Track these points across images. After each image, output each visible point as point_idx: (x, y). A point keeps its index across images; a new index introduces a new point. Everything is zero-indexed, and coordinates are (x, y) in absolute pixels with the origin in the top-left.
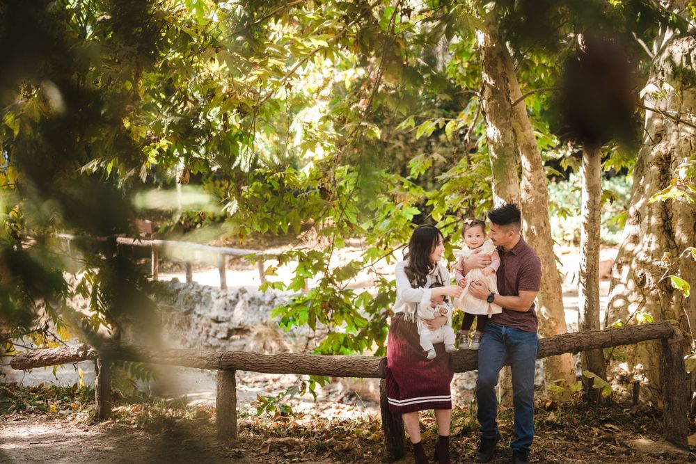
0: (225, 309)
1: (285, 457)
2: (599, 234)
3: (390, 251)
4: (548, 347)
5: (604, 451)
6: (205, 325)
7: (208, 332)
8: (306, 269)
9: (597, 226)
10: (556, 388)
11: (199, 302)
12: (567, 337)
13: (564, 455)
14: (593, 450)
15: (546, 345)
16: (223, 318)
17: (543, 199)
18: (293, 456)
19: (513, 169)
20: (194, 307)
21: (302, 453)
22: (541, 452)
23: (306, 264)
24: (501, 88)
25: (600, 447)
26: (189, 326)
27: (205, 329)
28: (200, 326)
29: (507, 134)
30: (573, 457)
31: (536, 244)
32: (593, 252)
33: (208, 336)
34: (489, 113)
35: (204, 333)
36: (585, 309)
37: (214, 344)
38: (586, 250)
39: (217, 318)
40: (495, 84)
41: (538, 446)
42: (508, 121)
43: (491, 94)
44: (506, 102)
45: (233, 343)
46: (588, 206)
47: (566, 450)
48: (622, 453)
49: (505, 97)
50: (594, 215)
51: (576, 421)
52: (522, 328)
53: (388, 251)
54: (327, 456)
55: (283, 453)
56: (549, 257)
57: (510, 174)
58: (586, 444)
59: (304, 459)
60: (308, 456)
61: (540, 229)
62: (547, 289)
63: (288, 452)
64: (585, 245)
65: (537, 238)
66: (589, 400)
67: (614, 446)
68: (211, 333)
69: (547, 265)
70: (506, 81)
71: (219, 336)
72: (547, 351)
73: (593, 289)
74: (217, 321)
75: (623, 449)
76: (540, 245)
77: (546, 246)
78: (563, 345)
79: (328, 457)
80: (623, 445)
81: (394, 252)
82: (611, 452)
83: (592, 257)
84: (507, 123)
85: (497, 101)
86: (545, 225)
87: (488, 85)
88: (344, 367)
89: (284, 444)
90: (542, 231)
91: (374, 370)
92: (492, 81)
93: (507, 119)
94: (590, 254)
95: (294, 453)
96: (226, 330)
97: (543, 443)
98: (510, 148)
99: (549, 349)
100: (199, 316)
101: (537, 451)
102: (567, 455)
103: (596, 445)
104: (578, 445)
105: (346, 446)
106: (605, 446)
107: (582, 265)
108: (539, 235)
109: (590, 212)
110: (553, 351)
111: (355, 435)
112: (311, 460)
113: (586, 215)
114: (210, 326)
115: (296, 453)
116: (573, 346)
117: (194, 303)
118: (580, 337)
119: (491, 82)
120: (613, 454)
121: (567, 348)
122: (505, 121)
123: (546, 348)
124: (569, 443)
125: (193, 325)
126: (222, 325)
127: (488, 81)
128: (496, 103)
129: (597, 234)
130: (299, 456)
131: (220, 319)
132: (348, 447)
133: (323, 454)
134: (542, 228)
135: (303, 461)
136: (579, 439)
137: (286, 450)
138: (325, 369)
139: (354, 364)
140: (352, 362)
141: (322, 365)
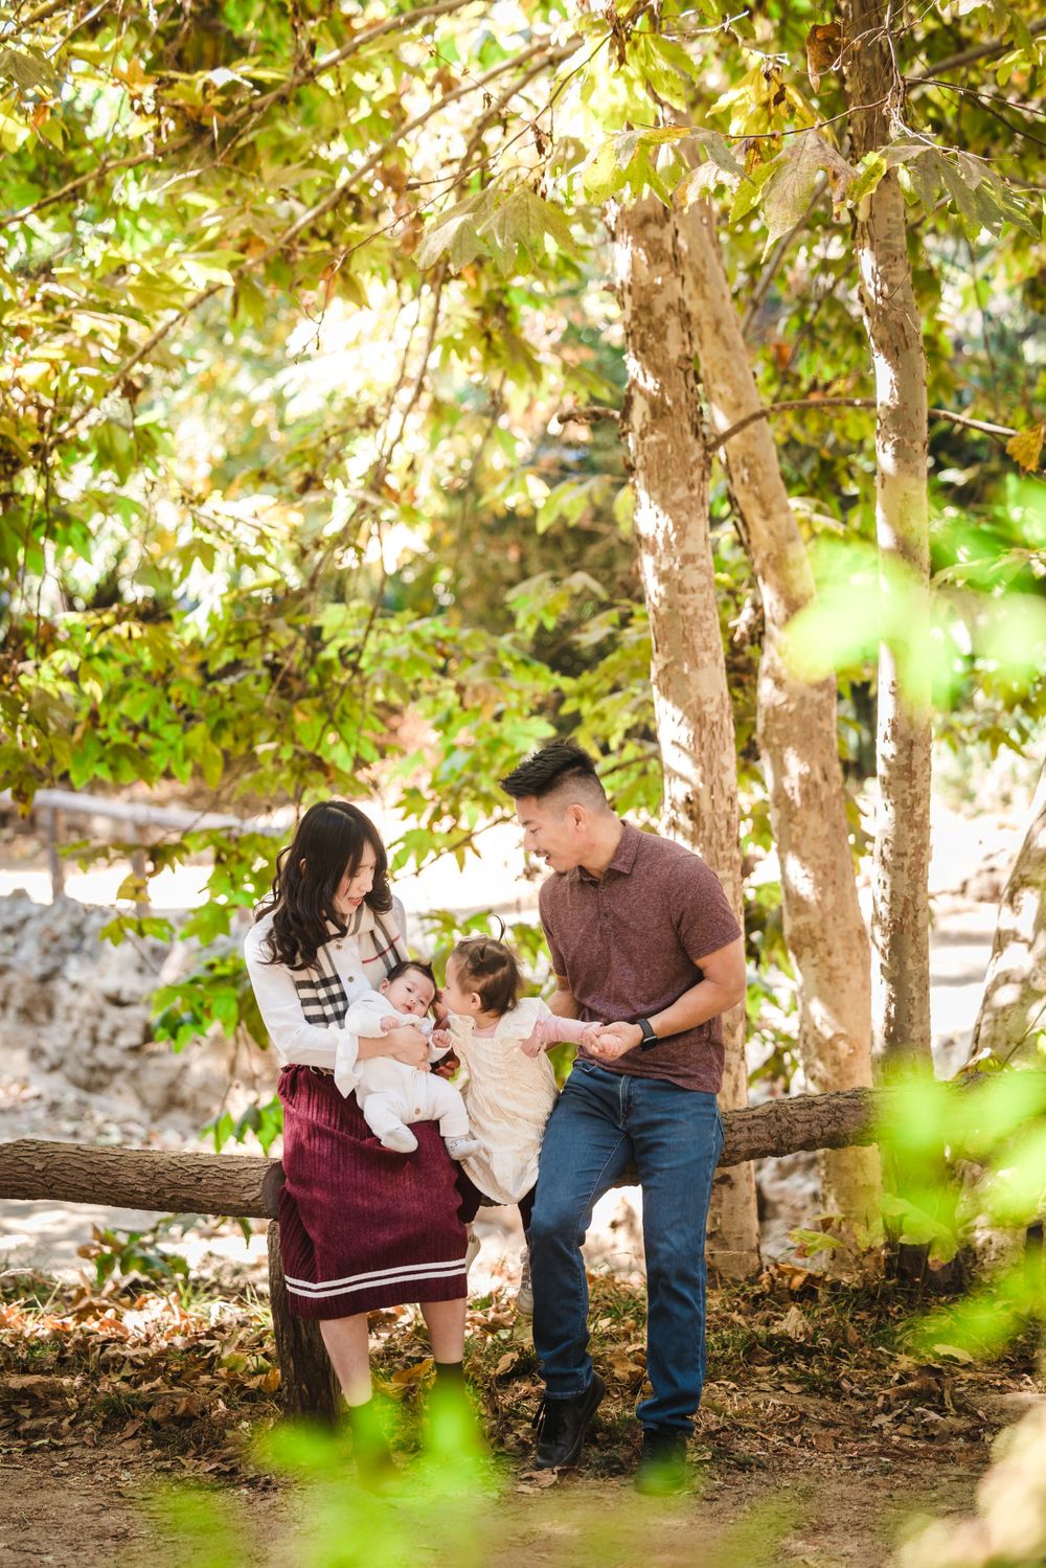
0: (140, 971)
1: (16, 1435)
2: (927, 811)
3: (465, 835)
4: (745, 1134)
5: (904, 1429)
6: (88, 1012)
7: (94, 1030)
8: (235, 883)
9: (918, 790)
10: (814, 1239)
11: (77, 950)
12: (801, 1106)
13: (790, 1440)
14: (875, 1424)
15: (740, 1130)
16: (133, 993)
17: (819, 705)
18: (37, 1433)
19: (706, 625)
20: (64, 963)
21: (65, 1423)
22: (724, 1429)
23: (235, 869)
24: (676, 401)
25: (898, 1417)
26: (50, 1013)
27: (89, 1021)
28: (76, 1015)
29: (690, 528)
30: (811, 1447)
31: (798, 830)
32: (907, 862)
33: (95, 1041)
34: (644, 468)
35: (85, 1033)
36: (888, 1019)
37: (110, 1063)
38: (888, 856)
39: (118, 993)
40: (662, 389)
41: (719, 1411)
42: (695, 492)
43: (648, 417)
44: (690, 439)
45: (154, 1062)
46: (894, 733)
47: (799, 1424)
48: (958, 1435)
49: (687, 426)
50: (910, 757)
51: (853, 1336)
52: (680, 1082)
53: (457, 837)
54: (130, 1433)
55: (19, 1420)
56: (833, 867)
57: (699, 641)
58: (861, 1407)
59: (70, 1440)
60: (80, 1434)
61: (811, 788)
62: (830, 954)
63: (31, 1417)
64: (886, 841)
65: (802, 813)
66: (903, 1275)
67: (933, 1416)
68: (104, 1033)
69: (830, 890)
70: (691, 381)
71: (125, 1040)
72: (742, 1147)
73: (910, 965)
74: (117, 1001)
75: (962, 1423)
76: (810, 833)
77: (827, 836)
78: (788, 1129)
79: (134, 1437)
80: (963, 1410)
81: (475, 840)
82: (927, 1433)
83: (906, 875)
84: (693, 499)
85: (664, 437)
86: (825, 778)
87: (642, 392)
88: (173, 1185)
89: (25, 1394)
90: (817, 796)
91: (248, 1196)
92: (651, 380)
93: (691, 487)
94: (901, 868)
95: (43, 1421)
96: (139, 1027)
97: (733, 1406)
98: (701, 569)
99: (749, 1141)
100: (75, 986)
101: (713, 1428)
102: (797, 1439)
103: (887, 1410)
104: (836, 1410)
105: (182, 1407)
106: (912, 1414)
107: (878, 899)
108: (808, 806)
109: (900, 751)
110: (760, 1146)
111: (222, 1371)
112: (84, 1445)
113: (888, 756)
114: (101, 1015)
115: (51, 1421)
116: (817, 1132)
117: (64, 952)
118: (837, 1107)
119: (650, 384)
120: (931, 1438)
121: (799, 1139)
122: (687, 493)
123: (738, 1137)
124: (812, 1404)
125: (59, 1011)
126: (130, 1012)
127: (641, 381)
128: (663, 443)
129: (919, 811)
130: (55, 1432)
131: (125, 997)
132: (187, 1410)
133: (120, 1428)
134: (816, 785)
135: (64, 1447)
136: (843, 1391)
137: (27, 1413)
138: (127, 1189)
139: (200, 1179)
140: (196, 1170)
141: (121, 1179)
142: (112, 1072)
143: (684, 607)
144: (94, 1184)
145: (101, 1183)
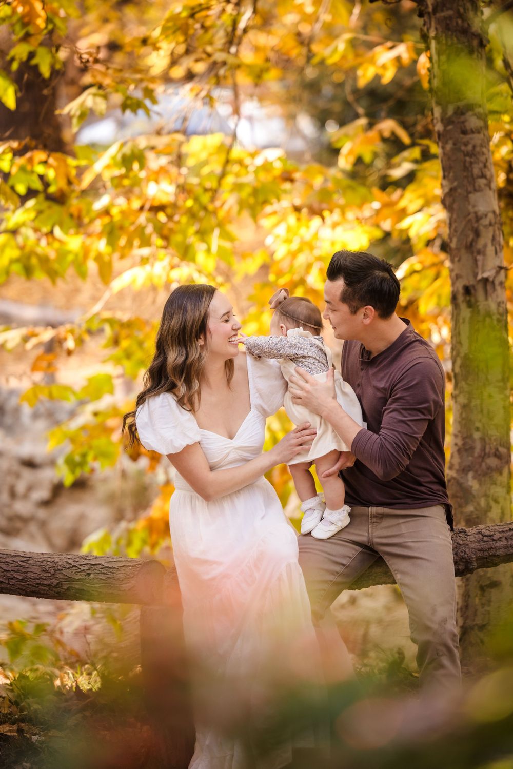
6: (7, 473)
7: (13, 487)
16: (42, 458)
27: (8, 480)
33: (13, 496)
37: (25, 513)
57: (476, 171)
68: (20, 490)
74: (30, 464)
85: (451, 12)
138: (34, 583)
139: (89, 574)
140: (86, 568)
141: (29, 575)
142: (25, 520)
143: (466, 144)
144: (9, 579)
145: (14, 578)
